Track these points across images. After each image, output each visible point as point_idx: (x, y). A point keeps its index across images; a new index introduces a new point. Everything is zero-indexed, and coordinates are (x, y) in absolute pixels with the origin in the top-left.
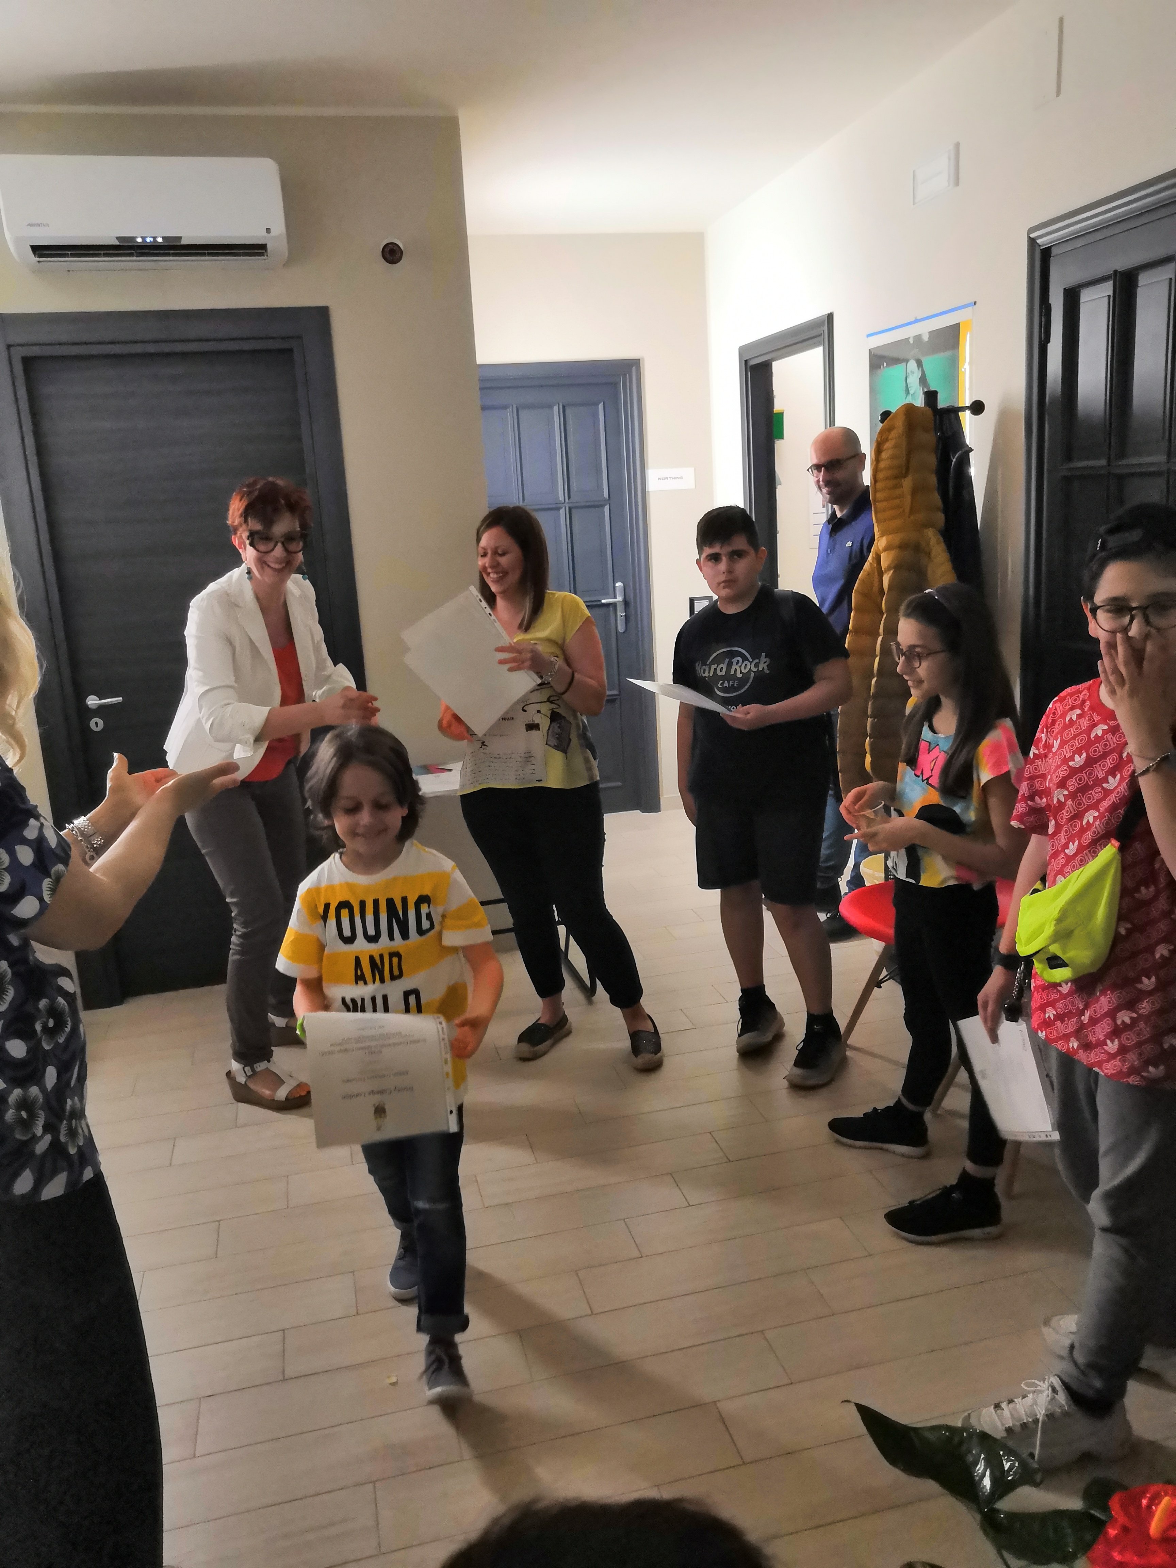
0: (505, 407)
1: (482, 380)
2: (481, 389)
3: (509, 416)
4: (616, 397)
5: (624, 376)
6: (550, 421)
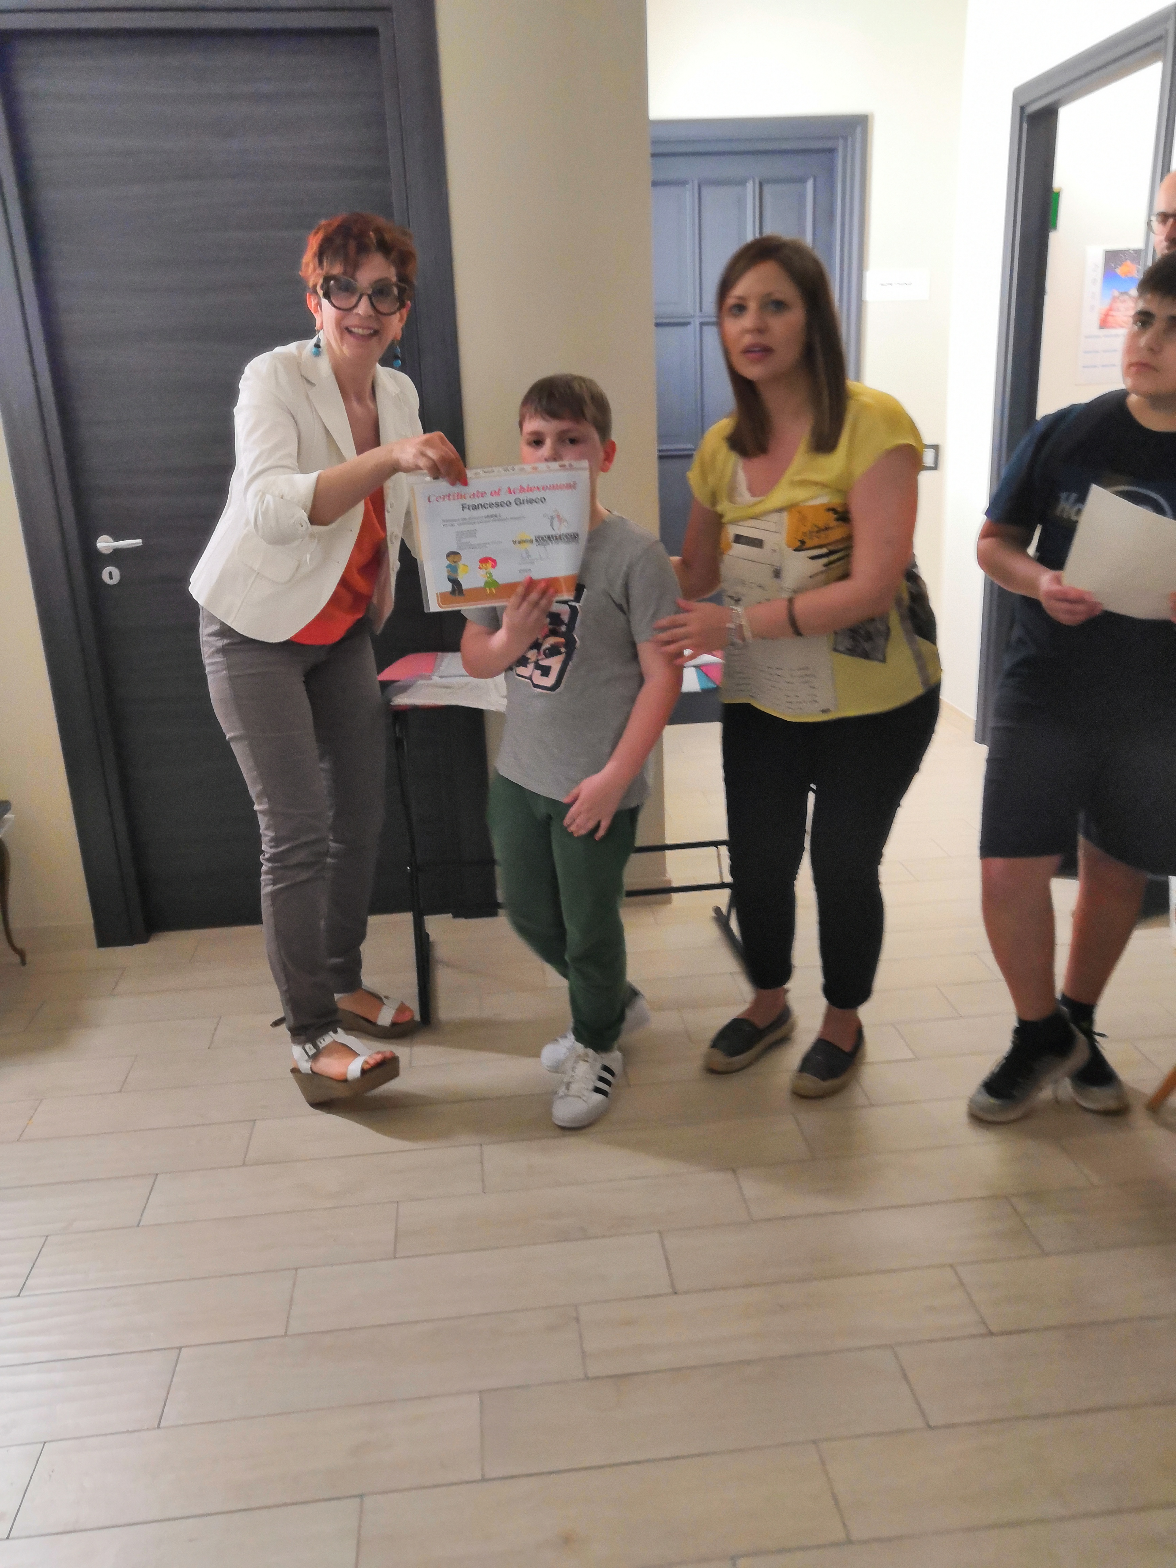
0: (681, 183)
1: (655, 142)
2: (654, 155)
3: (688, 194)
4: (831, 171)
5: (845, 139)
6: (740, 202)
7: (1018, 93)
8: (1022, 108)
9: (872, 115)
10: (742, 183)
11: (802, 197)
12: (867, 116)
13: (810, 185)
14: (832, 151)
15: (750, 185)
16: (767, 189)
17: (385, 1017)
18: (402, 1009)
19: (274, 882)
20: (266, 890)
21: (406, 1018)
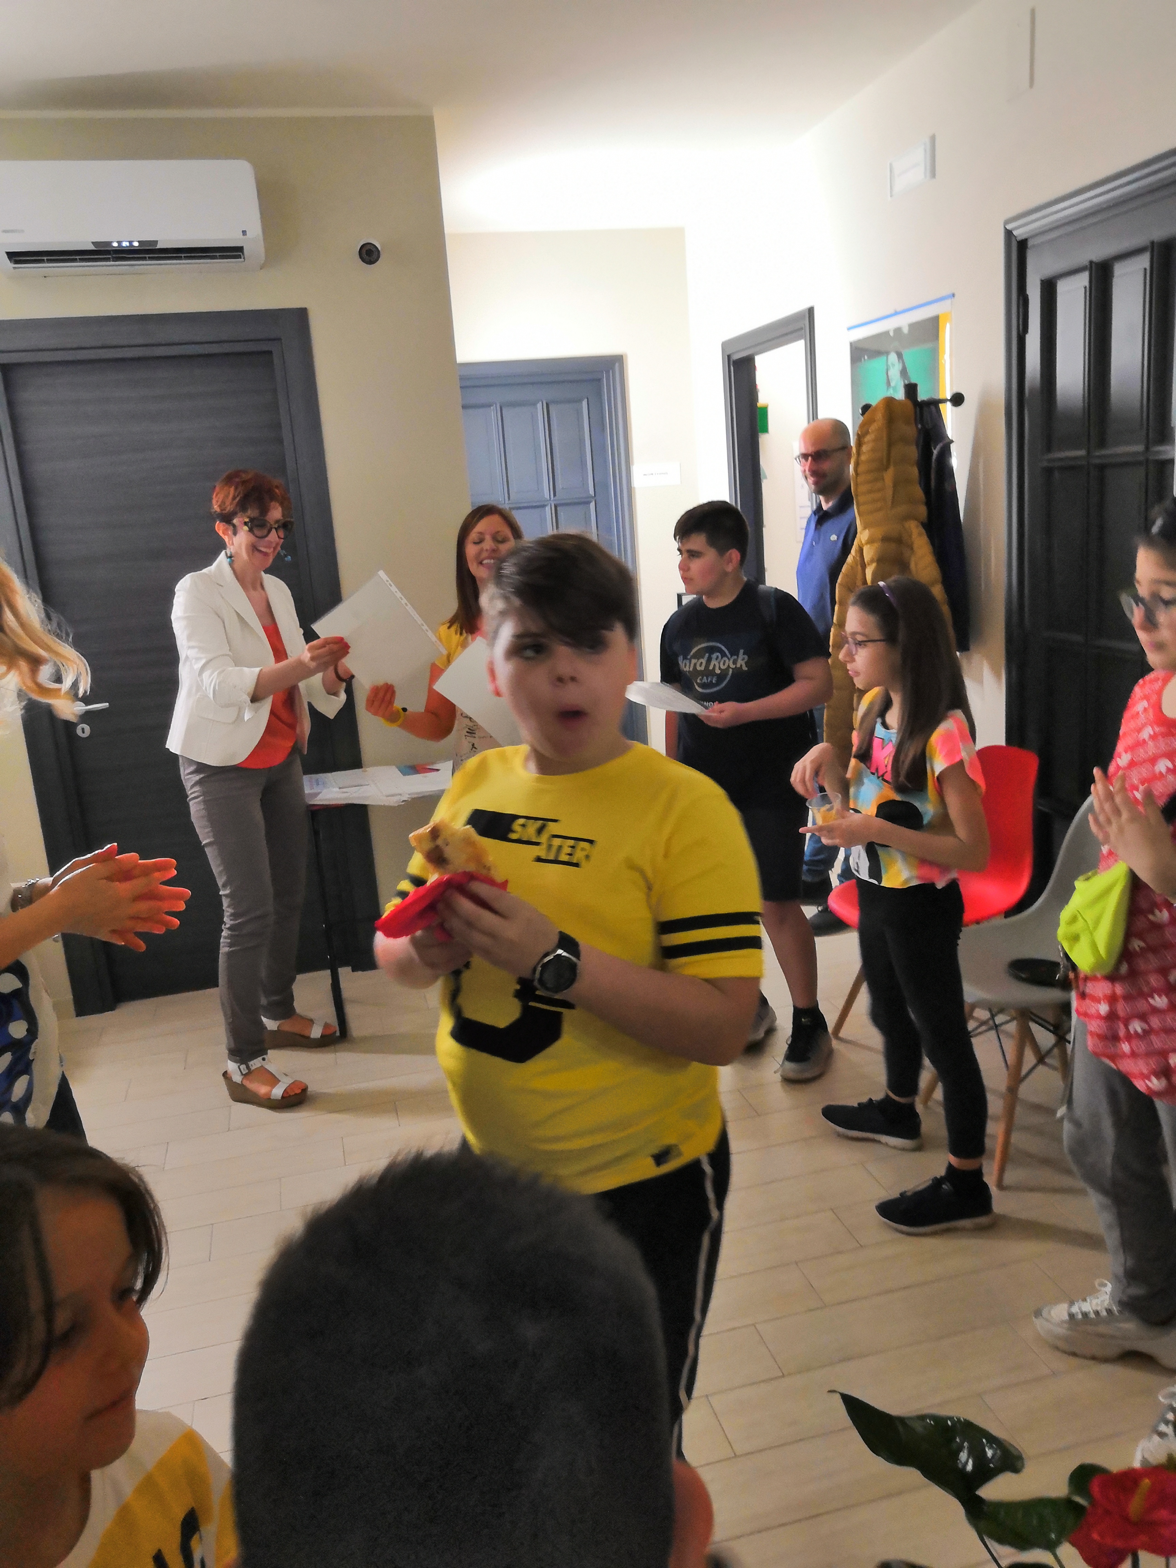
0: (488, 406)
1: (462, 379)
2: (462, 388)
3: (493, 414)
4: (599, 394)
5: (608, 372)
6: (534, 418)
7: (725, 345)
8: (729, 357)
9: (626, 355)
10: (534, 404)
11: (579, 413)
12: (622, 356)
13: (585, 403)
14: (599, 380)
15: (539, 405)
16: (552, 408)
17: (316, 1033)
18: (326, 1026)
19: (230, 945)
20: (224, 949)
21: (329, 1032)
